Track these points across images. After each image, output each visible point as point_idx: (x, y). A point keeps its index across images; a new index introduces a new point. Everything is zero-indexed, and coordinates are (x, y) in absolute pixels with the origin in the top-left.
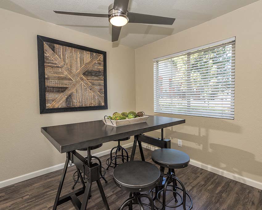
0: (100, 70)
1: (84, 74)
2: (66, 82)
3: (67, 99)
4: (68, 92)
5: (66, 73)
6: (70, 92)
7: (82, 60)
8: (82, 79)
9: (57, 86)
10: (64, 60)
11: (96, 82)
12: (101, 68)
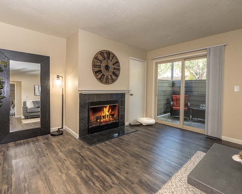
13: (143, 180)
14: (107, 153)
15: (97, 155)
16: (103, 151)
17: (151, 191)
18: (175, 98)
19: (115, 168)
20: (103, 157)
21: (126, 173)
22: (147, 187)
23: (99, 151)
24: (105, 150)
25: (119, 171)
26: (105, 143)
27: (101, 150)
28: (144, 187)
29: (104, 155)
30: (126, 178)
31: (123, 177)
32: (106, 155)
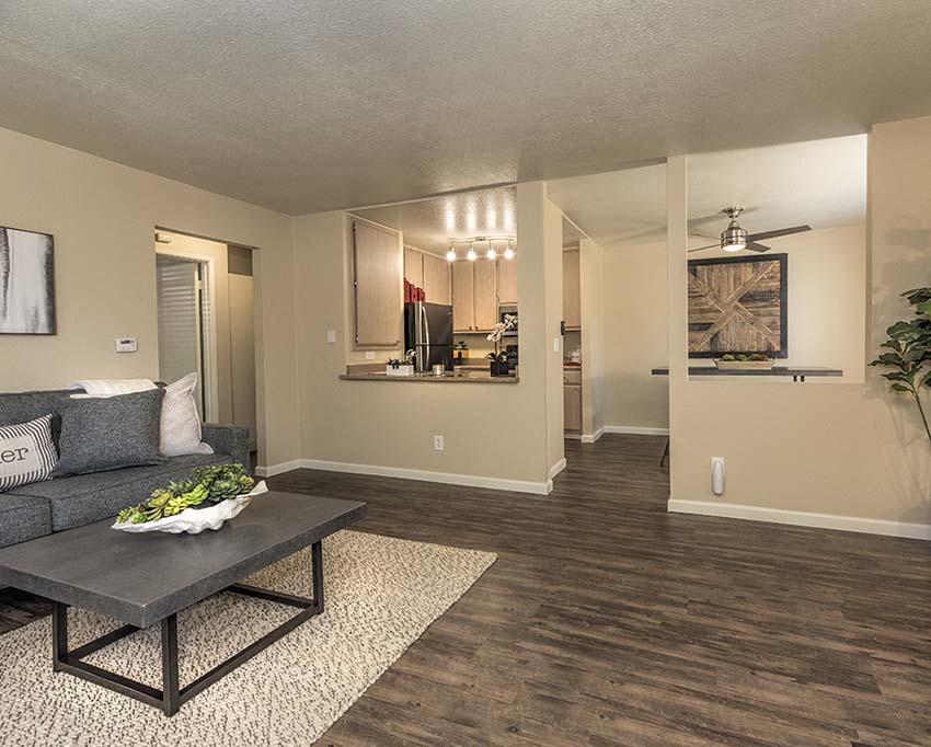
0: (773, 289)
1: (740, 301)
2: (711, 315)
3: (712, 340)
4: (713, 330)
5: (711, 302)
6: (716, 330)
7: (737, 279)
8: (736, 308)
9: (698, 321)
10: (710, 285)
11: (762, 311)
12: (776, 284)
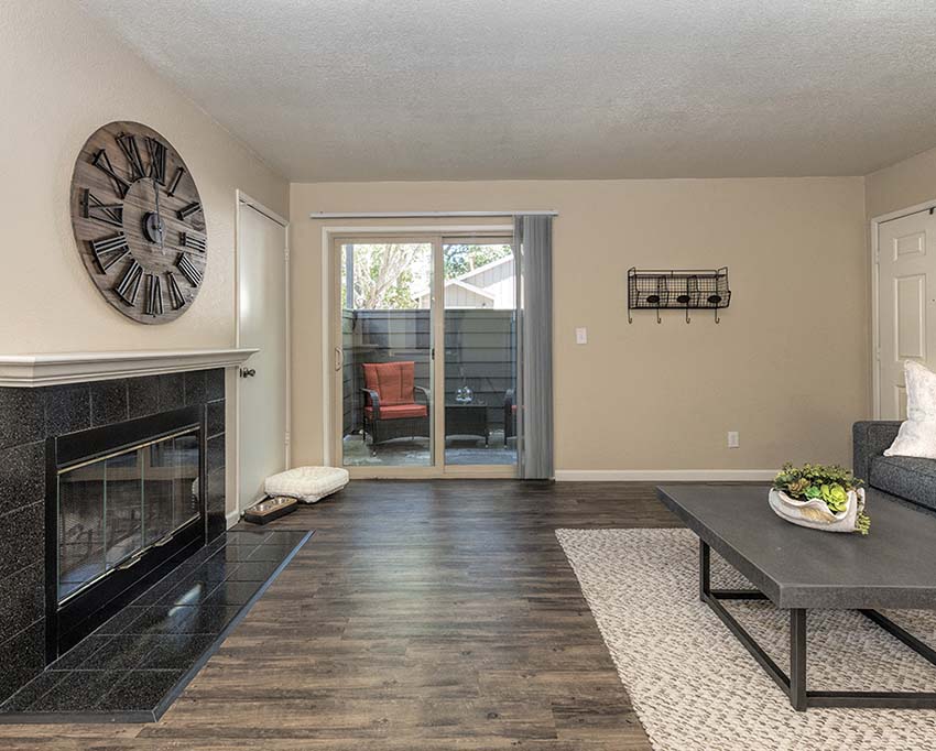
13: (562, 701)
14: (307, 695)
15: (267, 731)
16: (272, 697)
17: (620, 716)
18: (375, 373)
19: (426, 731)
20: (308, 721)
21: (489, 716)
22: (597, 713)
23: (250, 708)
24: (276, 686)
25: (452, 728)
26: (231, 652)
27: (257, 698)
28: (588, 718)
29: (300, 711)
30: (509, 733)
31: (495, 739)
32: (312, 702)
